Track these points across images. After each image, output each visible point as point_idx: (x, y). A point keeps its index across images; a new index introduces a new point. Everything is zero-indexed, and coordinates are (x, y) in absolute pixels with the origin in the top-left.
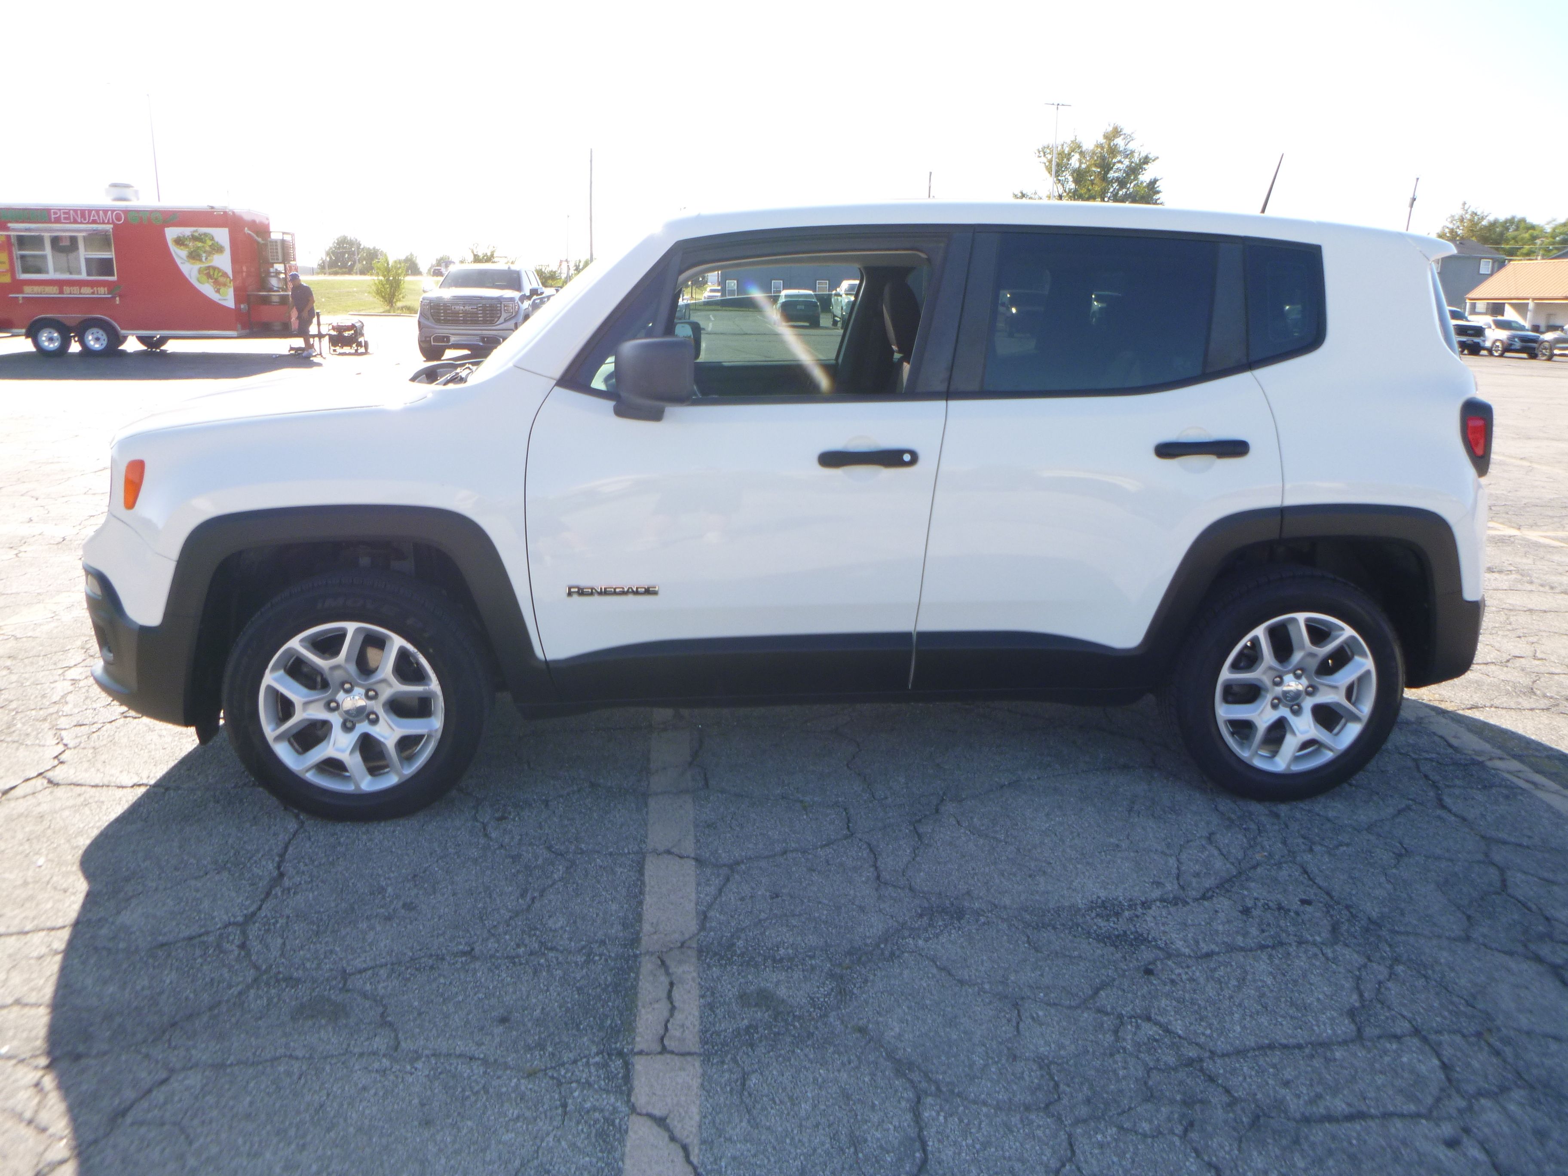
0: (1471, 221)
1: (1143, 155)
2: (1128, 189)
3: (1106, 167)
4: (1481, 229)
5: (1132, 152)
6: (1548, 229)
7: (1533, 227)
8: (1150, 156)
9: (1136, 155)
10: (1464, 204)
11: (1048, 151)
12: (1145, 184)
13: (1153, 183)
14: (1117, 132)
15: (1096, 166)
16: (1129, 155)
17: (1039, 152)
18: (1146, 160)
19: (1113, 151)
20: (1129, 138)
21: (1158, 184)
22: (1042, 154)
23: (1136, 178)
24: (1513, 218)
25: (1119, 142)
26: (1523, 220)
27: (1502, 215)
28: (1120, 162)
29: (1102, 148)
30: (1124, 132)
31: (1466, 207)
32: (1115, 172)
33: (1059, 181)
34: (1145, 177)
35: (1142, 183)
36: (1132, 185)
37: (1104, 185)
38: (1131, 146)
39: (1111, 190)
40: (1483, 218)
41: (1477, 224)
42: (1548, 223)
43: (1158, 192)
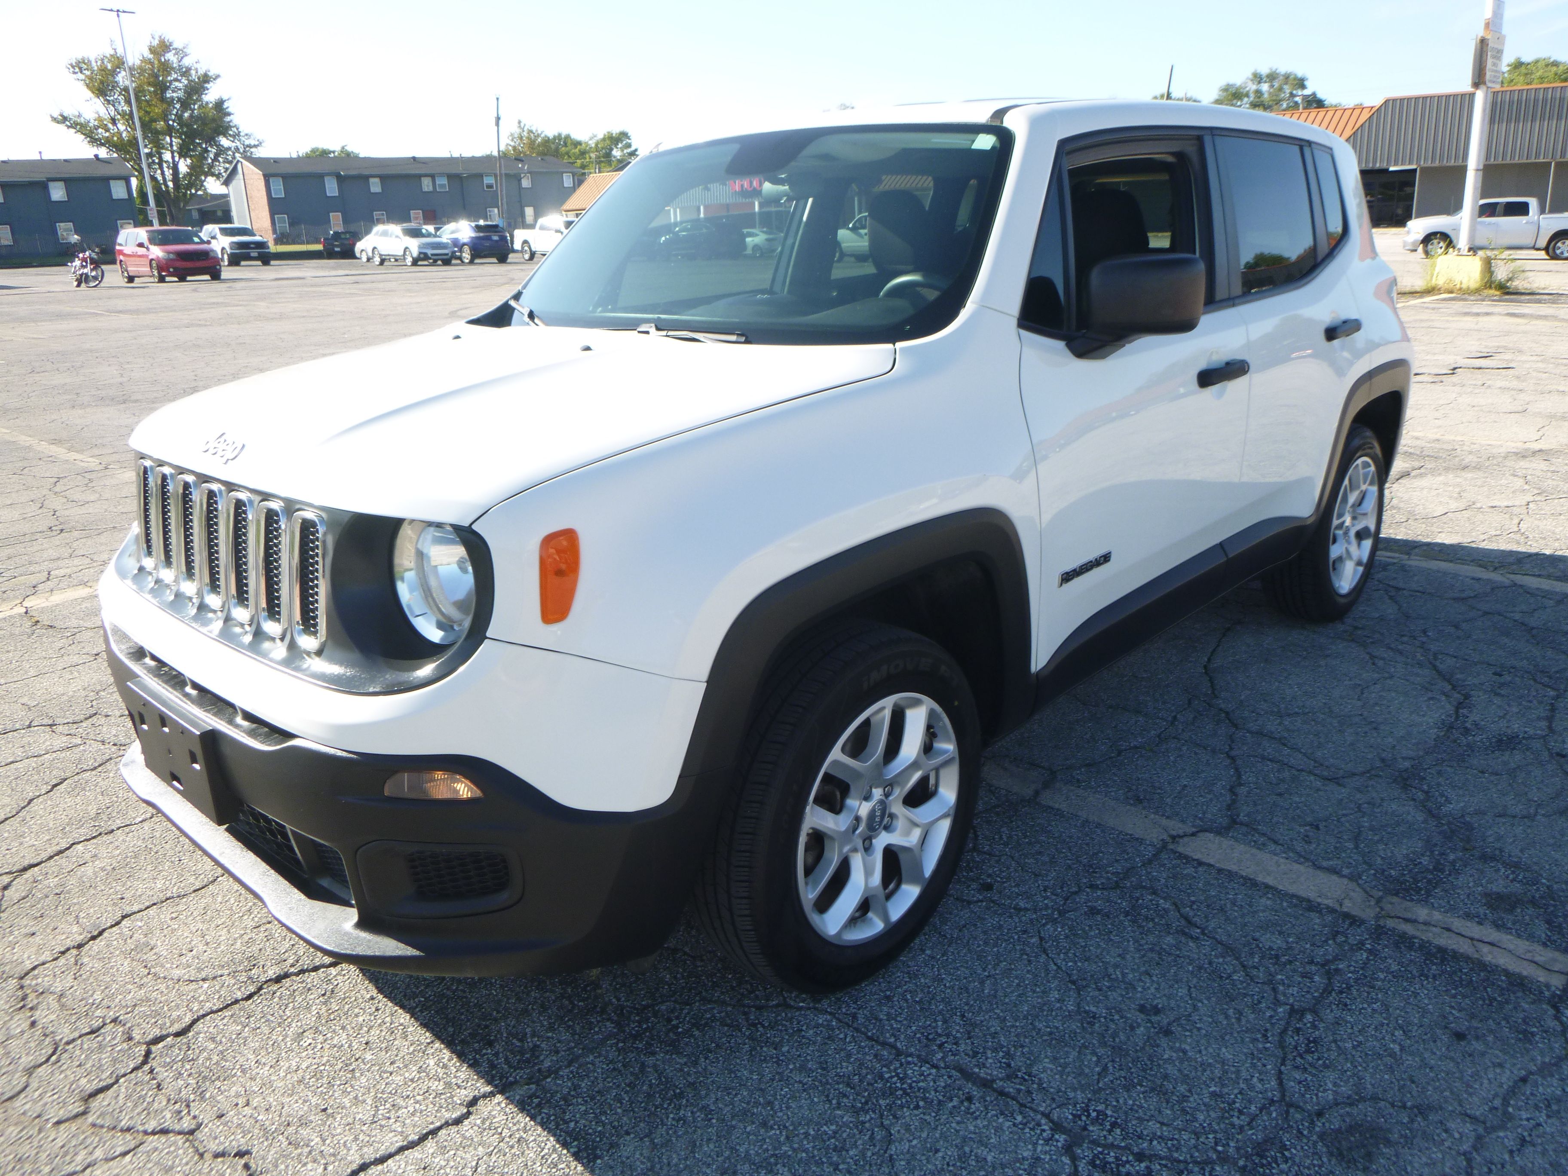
0: (529, 138)
1: (201, 72)
2: (193, 110)
3: (163, 87)
4: (539, 145)
5: (188, 70)
6: (592, 143)
7: (579, 143)
8: (210, 74)
9: (193, 72)
10: (520, 122)
11: (85, 67)
12: (211, 105)
13: (219, 105)
14: (164, 47)
15: (149, 84)
16: (186, 73)
17: (73, 67)
18: (206, 79)
19: (166, 67)
20: (181, 53)
21: (226, 105)
22: (77, 70)
23: (199, 99)
24: (560, 135)
25: (170, 56)
26: (568, 137)
27: (551, 133)
28: (176, 80)
29: (152, 64)
30: (175, 46)
31: (522, 125)
32: (173, 92)
33: (108, 101)
34: (211, 96)
35: (207, 103)
36: (196, 107)
37: (165, 106)
38: (186, 62)
39: (175, 112)
40: (538, 135)
41: (534, 141)
42: (591, 139)
43: (229, 114)
